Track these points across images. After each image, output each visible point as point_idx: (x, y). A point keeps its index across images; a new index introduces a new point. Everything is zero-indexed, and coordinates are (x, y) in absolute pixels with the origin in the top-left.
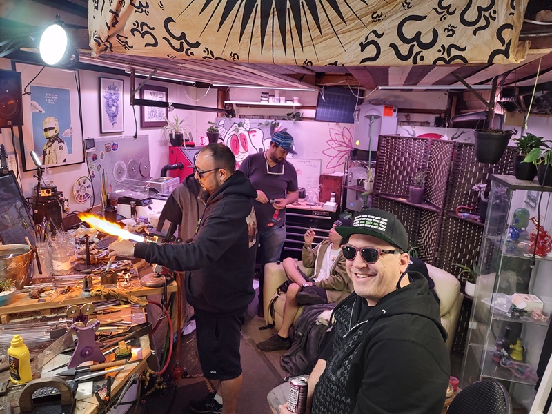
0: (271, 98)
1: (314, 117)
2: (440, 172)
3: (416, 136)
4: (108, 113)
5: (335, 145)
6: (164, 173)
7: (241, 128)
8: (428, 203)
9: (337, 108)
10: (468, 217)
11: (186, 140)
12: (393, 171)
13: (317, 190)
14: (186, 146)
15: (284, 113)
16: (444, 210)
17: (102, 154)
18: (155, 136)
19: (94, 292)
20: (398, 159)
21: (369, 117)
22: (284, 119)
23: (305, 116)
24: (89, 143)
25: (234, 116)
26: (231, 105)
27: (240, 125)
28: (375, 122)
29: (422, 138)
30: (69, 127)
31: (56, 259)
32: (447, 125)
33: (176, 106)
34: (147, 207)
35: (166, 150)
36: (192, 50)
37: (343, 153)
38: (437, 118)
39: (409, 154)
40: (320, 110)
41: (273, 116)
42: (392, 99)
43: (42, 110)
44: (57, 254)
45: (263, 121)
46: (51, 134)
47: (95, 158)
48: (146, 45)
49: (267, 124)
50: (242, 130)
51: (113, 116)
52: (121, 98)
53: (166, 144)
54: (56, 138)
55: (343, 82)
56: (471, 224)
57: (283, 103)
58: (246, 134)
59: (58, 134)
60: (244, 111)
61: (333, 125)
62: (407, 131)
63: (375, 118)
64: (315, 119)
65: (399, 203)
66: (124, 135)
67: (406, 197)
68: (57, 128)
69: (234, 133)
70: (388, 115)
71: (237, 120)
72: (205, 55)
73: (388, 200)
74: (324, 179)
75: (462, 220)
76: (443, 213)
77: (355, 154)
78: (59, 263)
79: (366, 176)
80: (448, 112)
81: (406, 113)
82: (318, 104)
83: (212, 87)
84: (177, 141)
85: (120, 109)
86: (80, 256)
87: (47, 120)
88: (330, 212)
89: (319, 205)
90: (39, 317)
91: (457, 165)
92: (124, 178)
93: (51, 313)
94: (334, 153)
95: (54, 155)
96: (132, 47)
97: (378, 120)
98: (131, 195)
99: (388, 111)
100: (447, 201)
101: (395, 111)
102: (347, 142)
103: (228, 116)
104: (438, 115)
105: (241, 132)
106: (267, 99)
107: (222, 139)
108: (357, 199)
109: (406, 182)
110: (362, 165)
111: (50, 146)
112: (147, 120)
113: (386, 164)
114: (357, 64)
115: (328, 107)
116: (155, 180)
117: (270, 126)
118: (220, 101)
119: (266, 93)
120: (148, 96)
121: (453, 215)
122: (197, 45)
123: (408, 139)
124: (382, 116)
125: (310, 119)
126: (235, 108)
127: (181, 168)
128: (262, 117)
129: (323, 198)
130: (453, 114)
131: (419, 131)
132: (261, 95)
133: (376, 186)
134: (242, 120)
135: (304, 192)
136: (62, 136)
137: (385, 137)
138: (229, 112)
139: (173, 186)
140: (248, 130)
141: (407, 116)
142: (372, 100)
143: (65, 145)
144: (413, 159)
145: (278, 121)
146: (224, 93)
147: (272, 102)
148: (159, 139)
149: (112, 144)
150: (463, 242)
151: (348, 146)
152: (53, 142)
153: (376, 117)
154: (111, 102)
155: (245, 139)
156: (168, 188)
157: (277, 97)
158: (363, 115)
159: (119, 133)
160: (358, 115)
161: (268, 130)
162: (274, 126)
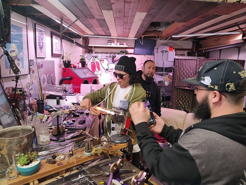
0: (112, 43)
1: (133, 53)
4: (39, 45)
6: (61, 82)
7: (96, 59)
9: (144, 48)
11: (73, 64)
12: (181, 75)
14: (73, 67)
15: (119, 50)
18: (57, 61)
20: (184, 69)
21: (163, 52)
22: (118, 54)
24: (31, 63)
25: (92, 53)
26: (92, 47)
27: (96, 57)
28: (165, 54)
30: (22, 52)
38: (188, 52)
39: (189, 67)
40: (136, 49)
41: (112, 53)
45: (108, 55)
46: (14, 54)
47: (33, 72)
49: (110, 57)
50: (96, 60)
51: (41, 48)
55: (152, 34)
57: (118, 46)
58: (99, 61)
59: (17, 55)
60: (97, 50)
61: (143, 56)
66: (45, 59)
67: (189, 87)
68: (16, 51)
69: (92, 61)
70: (171, 50)
71: (94, 55)
80: (192, 49)
82: (135, 47)
84: (67, 64)
85: (44, 44)
97: (167, 53)
99: (171, 48)
101: (174, 49)
103: (89, 53)
106: (110, 44)
107: (86, 65)
112: (54, 52)
113: (178, 72)
115: (140, 48)
117: (111, 57)
118: (84, 45)
119: (110, 41)
120: (54, 39)
124: (169, 51)
126: (93, 49)
127: (71, 79)
128: (107, 53)
130: (194, 51)
132: (108, 41)
133: (174, 83)
134: (97, 55)
136: (19, 56)
137: (177, 59)
139: (70, 89)
140: (100, 59)
142: (163, 44)
144: (191, 69)
145: (115, 55)
146: (86, 40)
147: (113, 45)
148: (58, 64)
149: (41, 64)
153: (166, 51)
155: (99, 64)
157: (115, 43)
158: (159, 51)
159: (43, 58)
160: (157, 51)
161: (110, 60)
162: (113, 57)
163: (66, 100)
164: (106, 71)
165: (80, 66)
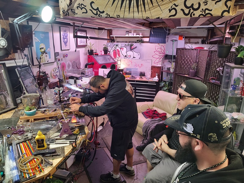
0: (130, 33)
1: (148, 41)
2: (203, 63)
3: (193, 48)
4: (64, 41)
5: (157, 53)
6: (86, 67)
7: (118, 47)
8: (198, 77)
9: (158, 37)
10: (215, 82)
11: (95, 53)
12: (183, 63)
13: (150, 73)
14: (95, 55)
15: (136, 40)
16: (204, 79)
17: (62, 58)
18: (82, 51)
19: (65, 111)
20: (185, 58)
21: (172, 41)
22: (136, 43)
23: (144, 41)
24: (56, 54)
25: (114, 42)
26: (113, 37)
27: (117, 45)
28: (175, 43)
29: (195, 49)
30: (49, 48)
31: (48, 99)
32: (207, 43)
33: (91, 38)
34: (80, 80)
35: (86, 57)
36: (101, 14)
37: (161, 57)
38: (202, 40)
39: (190, 56)
40: (151, 38)
41: (131, 41)
42: (182, 33)
43: (39, 40)
44: (49, 97)
45: (127, 44)
46: (43, 50)
47: (59, 60)
48: (83, 13)
49: (128, 45)
50: (118, 48)
51: (66, 43)
52: (68, 35)
53: (86, 54)
54: (44, 52)
55: (161, 25)
56: (216, 85)
57: (135, 36)
58: (119, 49)
59: (45, 51)
60: (118, 39)
61: (157, 44)
62: (189, 46)
63: (175, 41)
64: (149, 42)
65: (185, 77)
66: (70, 50)
67: (189, 75)
68: (45, 48)
69: (114, 49)
70: (181, 39)
71: (116, 43)
72: (106, 16)
73: (180, 76)
74: (153, 68)
75: (212, 83)
76: (204, 80)
77: (167, 57)
78: (50, 101)
79: (171, 66)
80: (207, 37)
81: (188, 39)
82: (150, 36)
83: (105, 29)
84: (91, 53)
85: (68, 40)
86: (56, 99)
87: (41, 45)
88: (156, 82)
89: (151, 79)
90: (45, 120)
91: (210, 60)
92: (71, 68)
93: (49, 119)
94: (157, 57)
95: (44, 59)
96: (77, 14)
97: (176, 42)
98: (74, 75)
99: (181, 38)
100: (206, 75)
101: (183, 38)
102: (163, 51)
103: (112, 42)
104: (203, 39)
105: (117, 48)
106: (128, 34)
107: (109, 52)
108: (167, 76)
109: (188, 68)
110: (169, 61)
111: (42, 55)
112: (79, 44)
113: (180, 60)
114: (167, 18)
115: (154, 37)
116: (82, 69)
118: (108, 35)
119: (128, 32)
120: (79, 34)
121: (208, 81)
122: (103, 12)
123: (189, 49)
124: (178, 40)
125: (147, 42)
126: (115, 38)
127: (93, 64)
128: (126, 42)
129: (153, 76)
130: (209, 38)
131: (194, 46)
132: (126, 32)
133: (175, 70)
134: (118, 43)
135: (145, 74)
136: (47, 51)
137: (179, 49)
138: (112, 40)
139: (90, 72)
140: (120, 47)
141: (189, 40)
142: (174, 33)
143: (48, 55)
144: (191, 58)
145: (133, 43)
146: (110, 32)
147: (130, 35)
148: (84, 52)
149: (66, 54)
150: (213, 93)
151: (163, 54)
152: (43, 54)
154: (65, 37)
155: (119, 52)
156: (88, 73)
157: (132, 33)
158: (169, 40)
159: (68, 50)
160: (168, 40)
161: (129, 48)
162: (131, 46)
163: (82, 80)
164: (125, 58)
165: (103, 54)
